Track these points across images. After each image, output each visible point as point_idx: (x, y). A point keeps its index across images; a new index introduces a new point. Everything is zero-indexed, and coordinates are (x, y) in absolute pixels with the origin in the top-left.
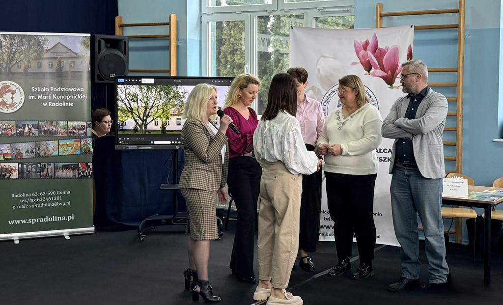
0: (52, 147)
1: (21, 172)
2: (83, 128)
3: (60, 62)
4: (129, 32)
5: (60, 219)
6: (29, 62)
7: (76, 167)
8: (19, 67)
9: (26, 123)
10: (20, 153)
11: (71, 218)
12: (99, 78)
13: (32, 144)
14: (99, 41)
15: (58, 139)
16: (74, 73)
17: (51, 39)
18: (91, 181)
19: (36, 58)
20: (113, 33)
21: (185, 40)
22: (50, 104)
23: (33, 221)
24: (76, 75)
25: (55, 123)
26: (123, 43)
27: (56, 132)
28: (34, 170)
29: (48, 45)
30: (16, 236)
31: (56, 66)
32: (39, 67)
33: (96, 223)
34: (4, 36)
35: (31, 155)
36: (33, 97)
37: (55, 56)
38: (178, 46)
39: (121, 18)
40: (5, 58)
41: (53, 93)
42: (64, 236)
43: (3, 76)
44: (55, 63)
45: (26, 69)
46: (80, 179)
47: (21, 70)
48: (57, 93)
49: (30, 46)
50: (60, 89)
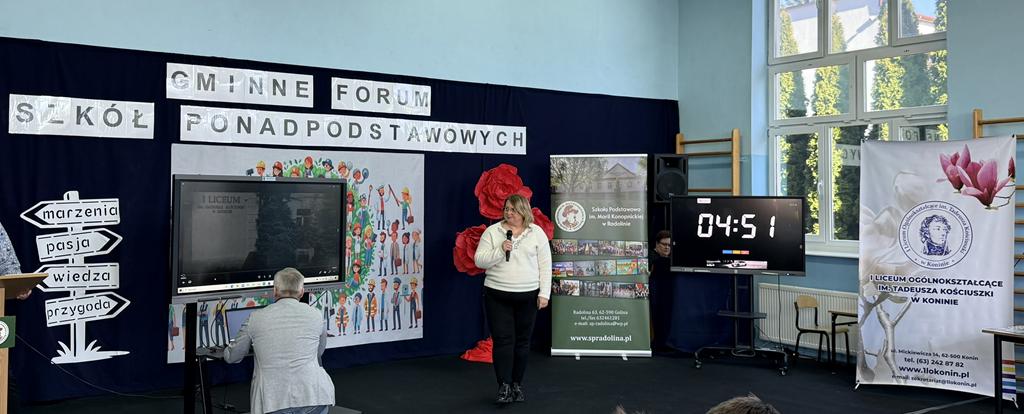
0: (610, 266)
1: (582, 290)
2: (639, 248)
3: (618, 182)
4: (691, 150)
5: (618, 339)
6: (590, 183)
7: (632, 288)
8: (581, 188)
9: (587, 242)
10: (581, 271)
11: (628, 339)
12: (658, 198)
13: (592, 263)
14: (658, 161)
15: (616, 259)
16: (630, 193)
17: (611, 159)
18: (646, 303)
19: (597, 179)
20: (674, 151)
21: (750, 156)
22: (609, 223)
23: (593, 339)
24: (634, 194)
25: (613, 243)
26: (682, 161)
27: (614, 252)
28: (593, 288)
29: (608, 167)
30: (577, 353)
31: (614, 186)
32: (599, 187)
33: (653, 347)
34: (569, 159)
35: (591, 274)
36: (593, 217)
37: (614, 176)
38: (741, 163)
39: (682, 135)
40: (570, 179)
41: (612, 213)
42: (621, 357)
43: (567, 197)
44: (614, 183)
45: (587, 190)
46: (638, 301)
47: (583, 191)
48: (616, 213)
49: (591, 168)
50: (618, 209)
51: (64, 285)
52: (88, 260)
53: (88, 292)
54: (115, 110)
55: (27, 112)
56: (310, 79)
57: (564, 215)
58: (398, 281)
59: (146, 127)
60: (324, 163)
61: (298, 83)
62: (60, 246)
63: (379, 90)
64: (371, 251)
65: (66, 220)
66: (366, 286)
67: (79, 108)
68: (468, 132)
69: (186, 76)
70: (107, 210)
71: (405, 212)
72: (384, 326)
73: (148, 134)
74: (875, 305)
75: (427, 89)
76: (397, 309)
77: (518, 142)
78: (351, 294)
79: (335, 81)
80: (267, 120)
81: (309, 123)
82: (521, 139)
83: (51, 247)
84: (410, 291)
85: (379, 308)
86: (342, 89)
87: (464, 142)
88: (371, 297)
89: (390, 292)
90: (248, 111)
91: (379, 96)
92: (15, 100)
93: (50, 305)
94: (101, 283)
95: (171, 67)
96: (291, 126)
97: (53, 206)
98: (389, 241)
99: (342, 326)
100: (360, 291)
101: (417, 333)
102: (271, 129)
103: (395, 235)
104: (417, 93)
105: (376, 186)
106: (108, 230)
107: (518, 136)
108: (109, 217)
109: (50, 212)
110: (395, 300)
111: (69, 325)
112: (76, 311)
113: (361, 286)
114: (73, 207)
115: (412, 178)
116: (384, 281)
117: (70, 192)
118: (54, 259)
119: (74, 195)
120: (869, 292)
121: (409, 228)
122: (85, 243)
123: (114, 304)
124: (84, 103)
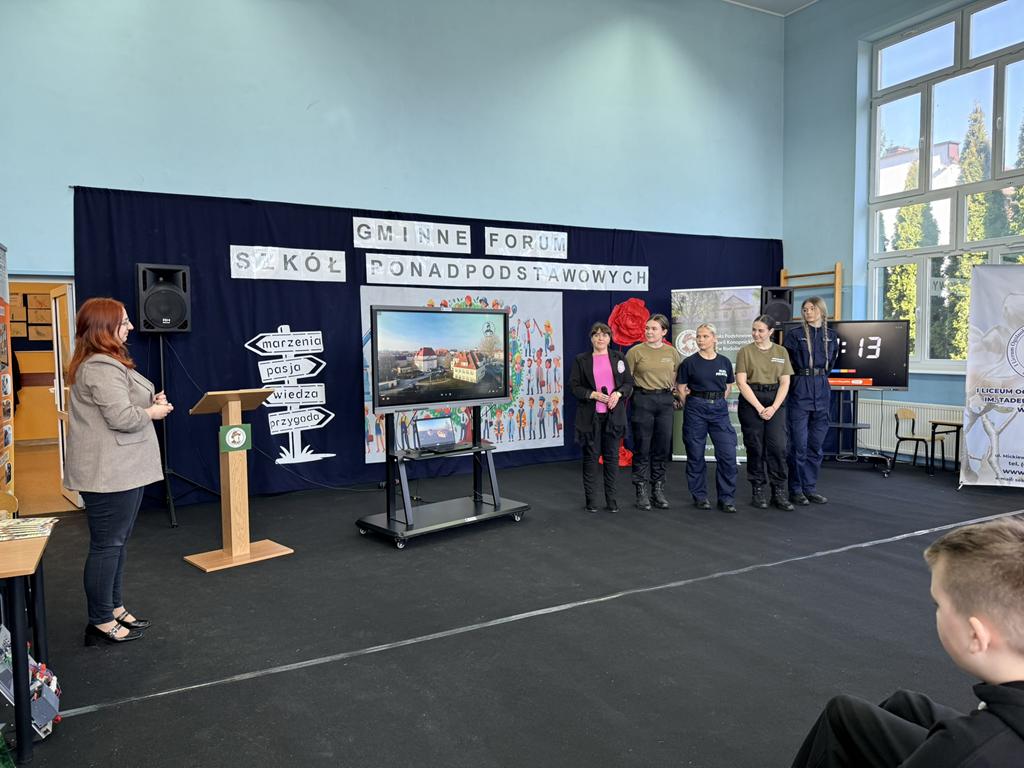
3: (733, 313)
4: (793, 283)
14: (766, 293)
16: (743, 321)
17: (727, 292)
19: (714, 310)
20: (779, 284)
21: (851, 287)
22: (724, 348)
26: (787, 293)
29: (724, 298)
31: (730, 316)
34: (688, 293)
37: (728, 307)
38: (843, 293)
39: (786, 271)
40: (689, 311)
41: (727, 339)
43: (685, 326)
44: (730, 313)
48: (731, 339)
49: (709, 300)
50: (733, 336)
51: (282, 402)
52: (300, 381)
53: (301, 407)
54: (315, 258)
55: (245, 261)
56: (467, 228)
57: (684, 342)
58: (542, 399)
59: (339, 271)
60: (481, 301)
61: (458, 232)
62: (278, 370)
63: (524, 237)
64: (520, 374)
65: (280, 349)
66: (517, 403)
67: (285, 256)
68: (599, 272)
69: (368, 228)
70: (313, 341)
71: (547, 341)
72: (533, 436)
73: (342, 277)
74: (980, 415)
75: (564, 236)
76: (542, 422)
77: (641, 280)
78: (506, 409)
79: (488, 230)
80: (435, 265)
81: (468, 266)
82: (644, 277)
83: (270, 371)
84: (553, 407)
85: (528, 420)
86: (494, 237)
87: (596, 281)
88: (521, 412)
89: (536, 408)
90: (418, 257)
91: (525, 242)
92: (235, 250)
93: (272, 418)
94: (311, 400)
95: (357, 221)
96: (453, 269)
97: (270, 337)
98: (534, 365)
99: (499, 436)
100: (512, 407)
101: (560, 442)
102: (438, 273)
103: (539, 362)
104: (556, 239)
105: (523, 320)
106: (315, 357)
107: (641, 275)
108: (314, 346)
109: (268, 342)
110: (541, 414)
111: (288, 434)
112: (293, 422)
113: (514, 403)
114: (286, 338)
115: (552, 312)
116: (531, 399)
117: (283, 326)
118: (273, 380)
119: (286, 328)
120: (974, 403)
121: (551, 355)
122: (297, 368)
123: (322, 416)
124: (289, 252)
